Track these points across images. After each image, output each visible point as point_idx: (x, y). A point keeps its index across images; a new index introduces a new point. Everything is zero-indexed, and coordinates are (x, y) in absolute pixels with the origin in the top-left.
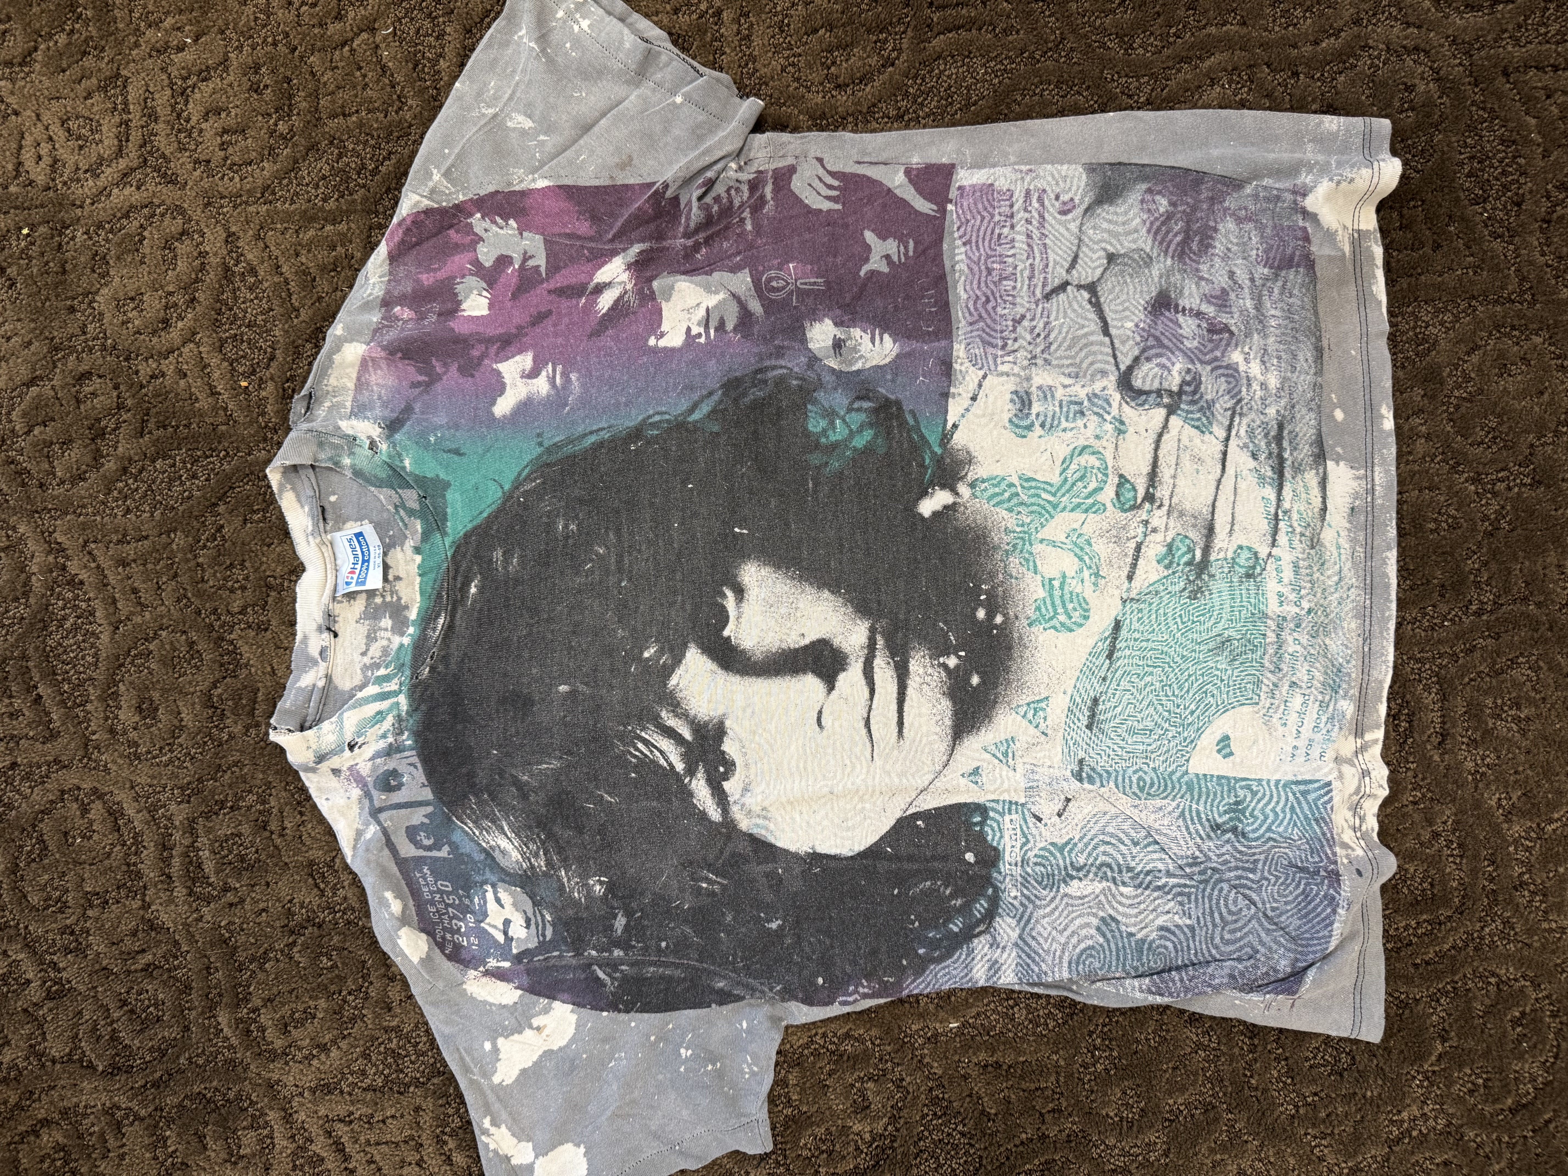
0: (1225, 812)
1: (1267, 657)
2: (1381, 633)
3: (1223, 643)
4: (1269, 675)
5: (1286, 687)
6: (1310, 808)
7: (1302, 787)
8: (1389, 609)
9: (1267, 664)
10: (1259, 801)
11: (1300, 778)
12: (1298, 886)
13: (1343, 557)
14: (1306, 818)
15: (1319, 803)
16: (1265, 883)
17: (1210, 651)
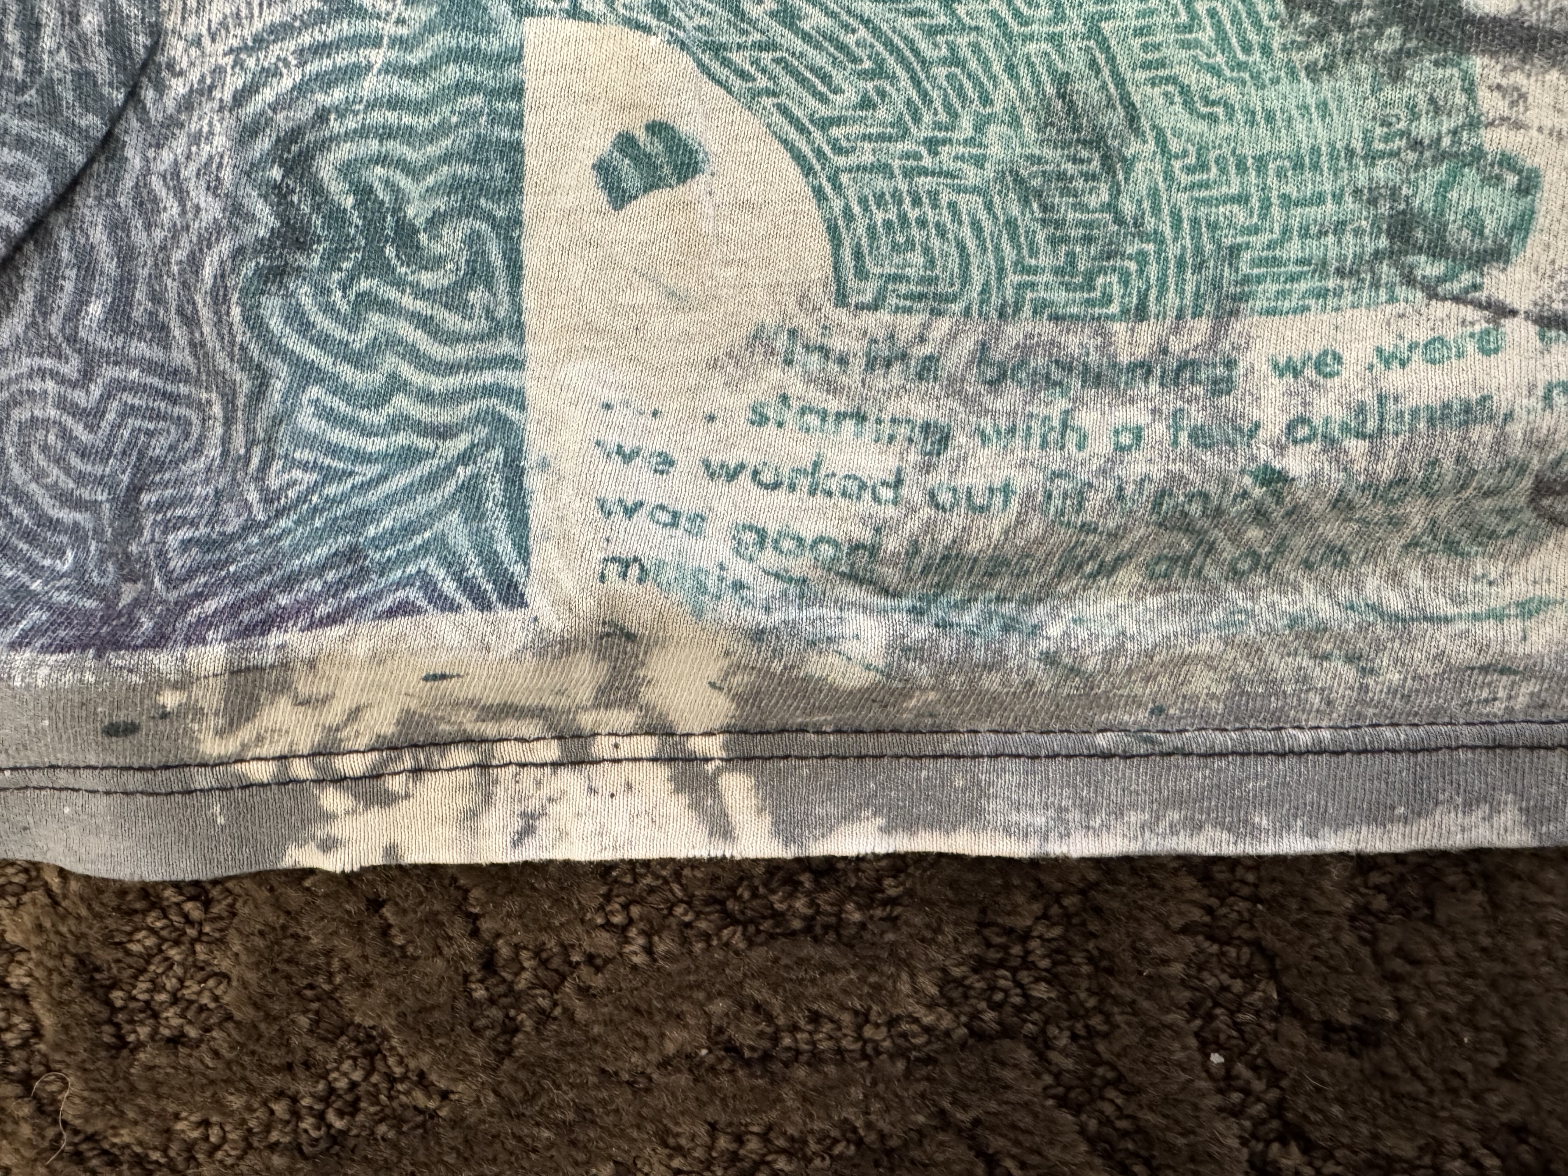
0: (364, 192)
1: (1047, 329)
2: (1178, 800)
3: (1097, 141)
4: (967, 344)
5: (921, 412)
6: (409, 529)
7: (495, 489)
8: (1284, 827)
9: (1014, 333)
10: (424, 323)
11: (533, 481)
12: (66, 499)
13: (1489, 630)
14: (364, 516)
15: (431, 564)
16: (71, 368)
17: (1062, 80)
